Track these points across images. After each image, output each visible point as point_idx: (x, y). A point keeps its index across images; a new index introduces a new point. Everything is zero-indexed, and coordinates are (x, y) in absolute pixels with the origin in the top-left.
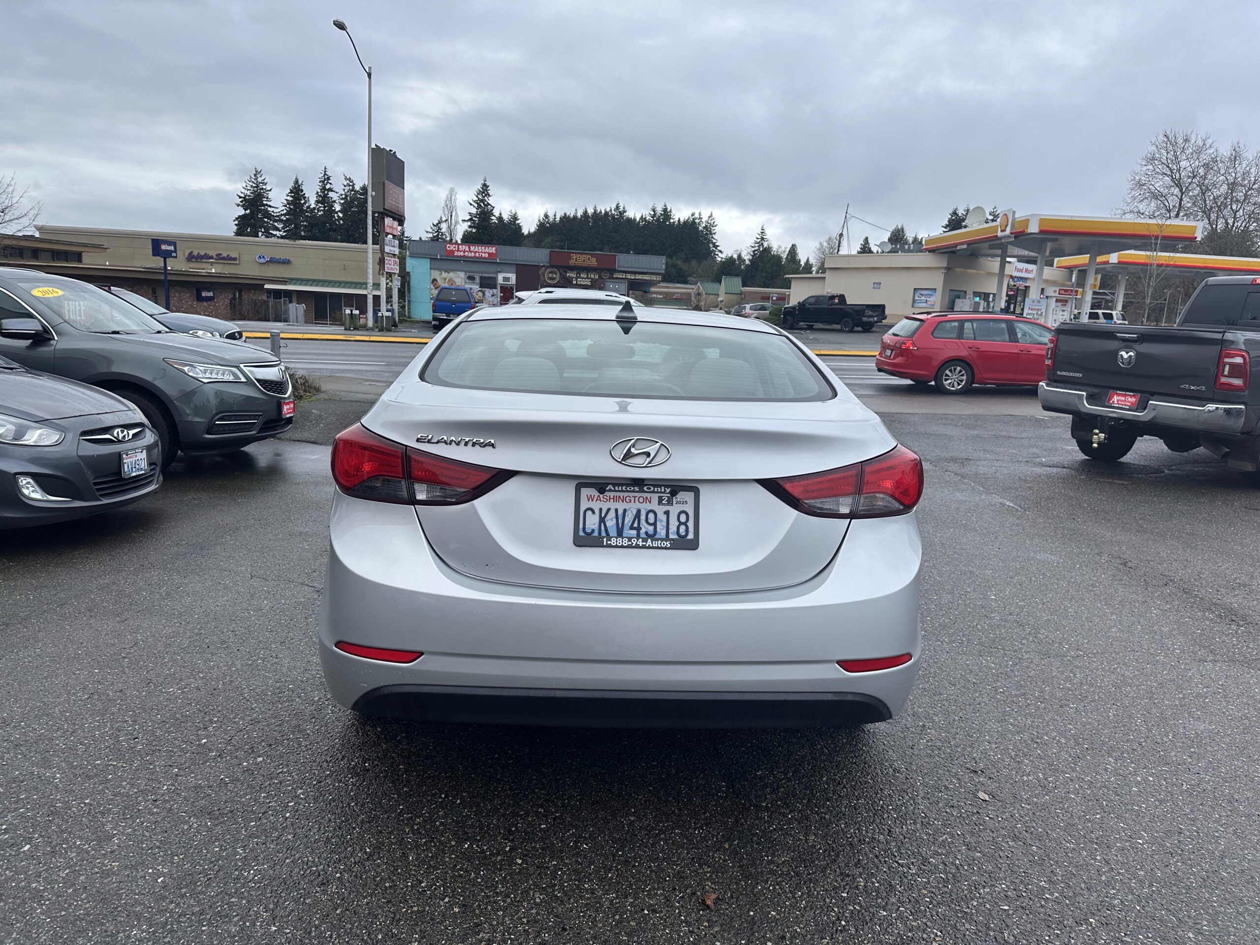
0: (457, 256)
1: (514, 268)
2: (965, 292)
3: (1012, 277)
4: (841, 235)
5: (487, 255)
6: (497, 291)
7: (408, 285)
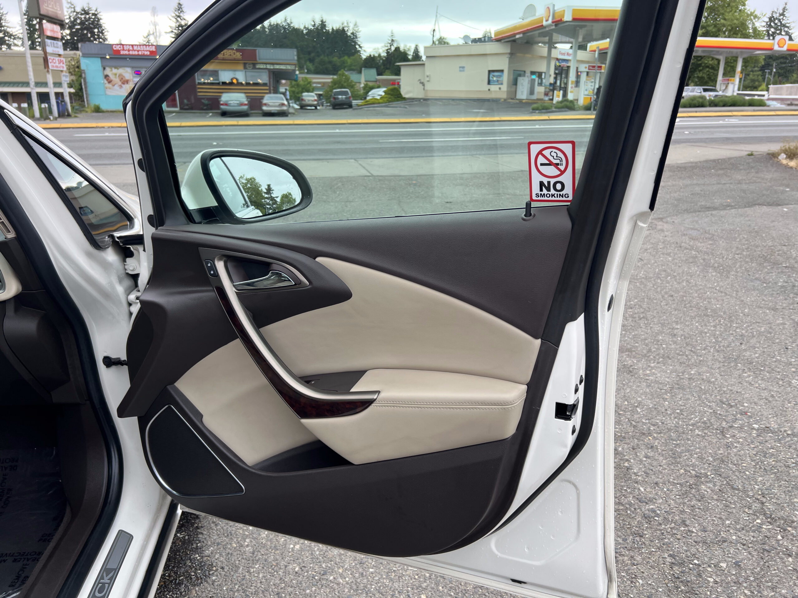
0: (123, 55)
2: (525, 72)
3: (557, 59)
4: (434, 30)
7: (85, 81)
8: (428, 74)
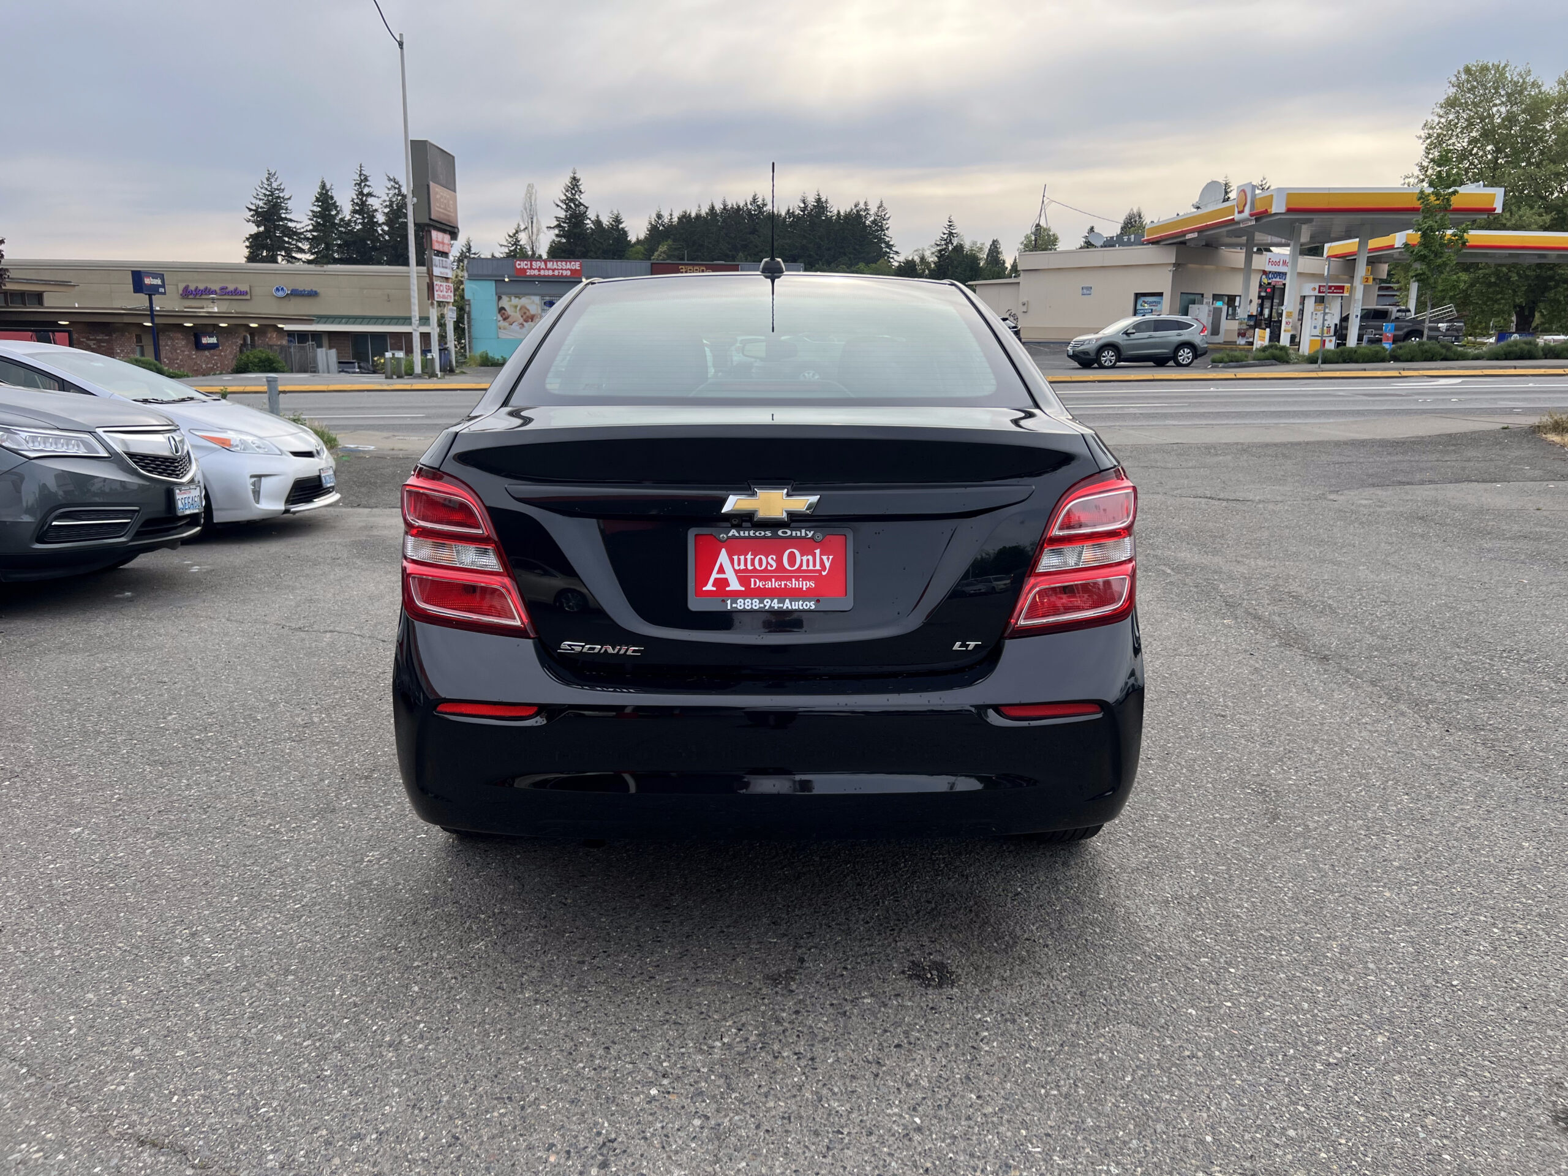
0: (530, 276)
2: (1202, 295)
3: (1264, 272)
5: (569, 273)
7: (469, 317)
8: (1025, 300)
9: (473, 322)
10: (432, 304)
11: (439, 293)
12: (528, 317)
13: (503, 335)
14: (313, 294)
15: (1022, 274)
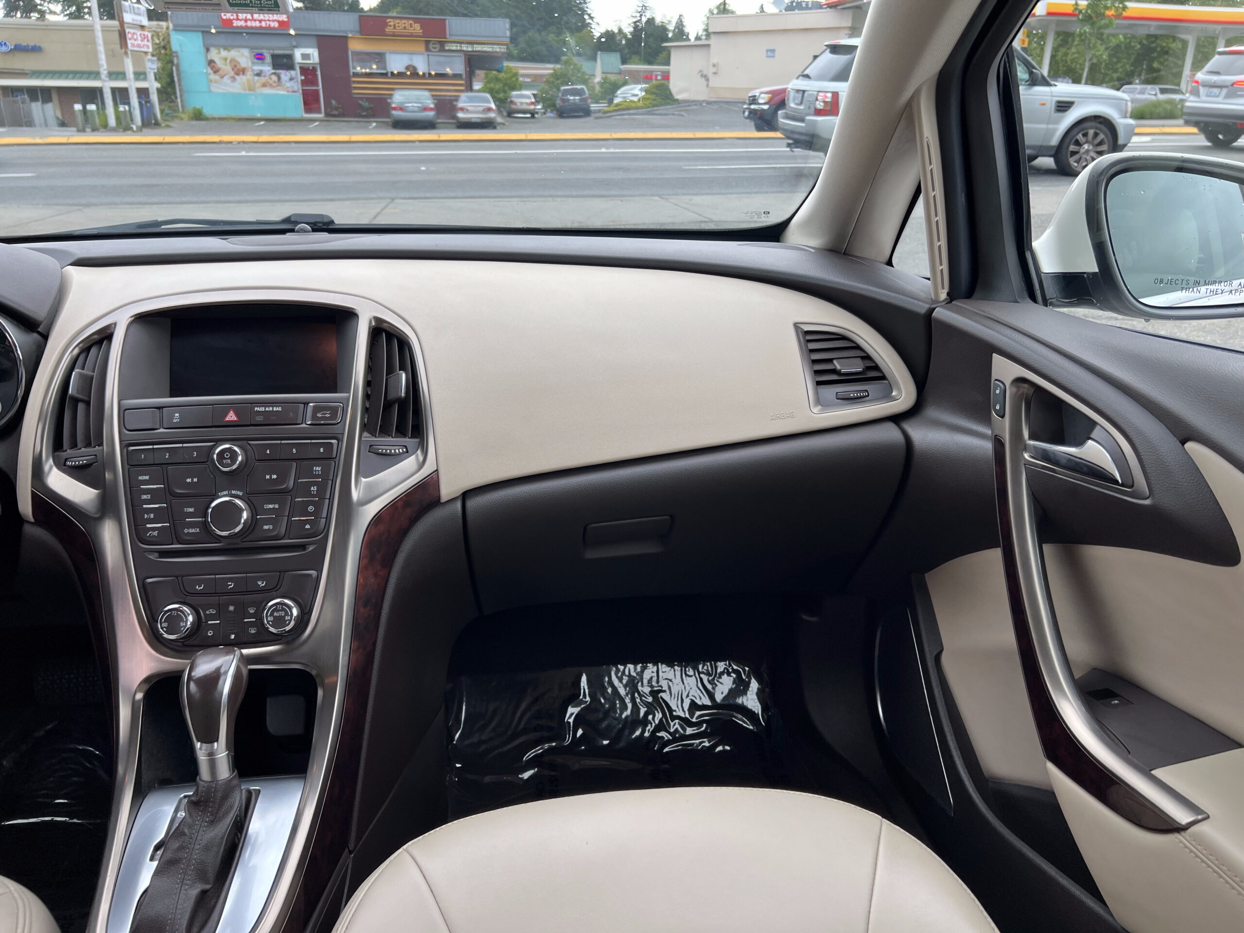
0: (238, 27)
1: (314, 41)
5: (276, 25)
6: (296, 73)
7: (178, 70)
8: (715, 61)
9: (183, 75)
10: (126, 53)
11: (133, 41)
12: (239, 70)
13: (215, 88)
14: (36, 49)
15: (712, 36)
